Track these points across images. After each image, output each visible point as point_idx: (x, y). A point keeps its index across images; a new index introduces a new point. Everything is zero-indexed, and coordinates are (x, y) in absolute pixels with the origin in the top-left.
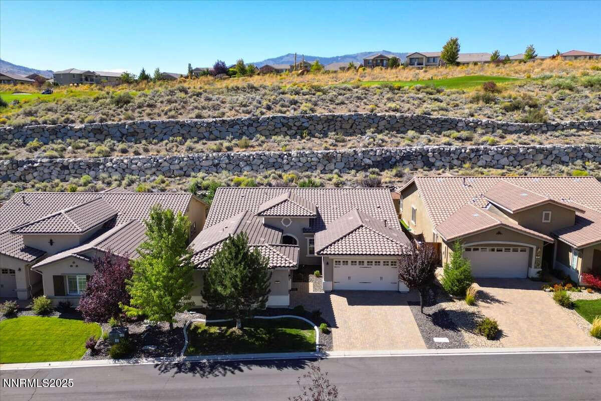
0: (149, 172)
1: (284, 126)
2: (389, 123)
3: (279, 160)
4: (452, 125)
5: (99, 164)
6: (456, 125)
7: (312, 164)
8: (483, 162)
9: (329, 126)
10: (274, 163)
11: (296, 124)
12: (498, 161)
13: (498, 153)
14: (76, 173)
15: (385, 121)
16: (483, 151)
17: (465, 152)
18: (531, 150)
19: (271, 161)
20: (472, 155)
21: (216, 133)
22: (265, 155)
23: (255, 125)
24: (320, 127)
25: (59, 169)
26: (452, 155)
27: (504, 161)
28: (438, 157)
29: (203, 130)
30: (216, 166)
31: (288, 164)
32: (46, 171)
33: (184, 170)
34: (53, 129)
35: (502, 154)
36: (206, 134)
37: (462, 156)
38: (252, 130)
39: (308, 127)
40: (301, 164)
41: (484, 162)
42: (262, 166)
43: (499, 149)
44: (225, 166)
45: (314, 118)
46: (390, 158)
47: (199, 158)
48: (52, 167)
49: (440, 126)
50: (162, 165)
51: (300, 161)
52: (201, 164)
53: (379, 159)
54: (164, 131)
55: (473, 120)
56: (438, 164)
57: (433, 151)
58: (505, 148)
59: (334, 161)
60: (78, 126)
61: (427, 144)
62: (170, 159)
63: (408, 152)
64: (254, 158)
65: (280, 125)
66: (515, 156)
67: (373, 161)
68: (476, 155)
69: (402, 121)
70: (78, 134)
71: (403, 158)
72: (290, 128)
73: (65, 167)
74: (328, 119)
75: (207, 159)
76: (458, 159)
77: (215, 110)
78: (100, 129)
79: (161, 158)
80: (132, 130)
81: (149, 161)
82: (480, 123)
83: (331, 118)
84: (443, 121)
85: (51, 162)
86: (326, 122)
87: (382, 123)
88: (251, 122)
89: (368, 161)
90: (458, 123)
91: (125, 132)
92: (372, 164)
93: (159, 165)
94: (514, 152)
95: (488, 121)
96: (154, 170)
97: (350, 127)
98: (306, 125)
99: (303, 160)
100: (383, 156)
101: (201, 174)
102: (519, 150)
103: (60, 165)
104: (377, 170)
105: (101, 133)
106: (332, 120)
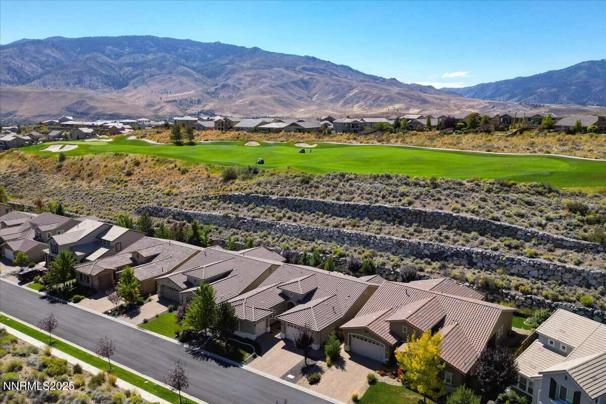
0: (296, 235)
1: (385, 213)
2: (461, 223)
3: (369, 240)
4: (511, 232)
5: (273, 225)
6: (516, 233)
7: (389, 246)
8: (515, 270)
9: (417, 218)
10: (365, 241)
11: (394, 213)
12: (529, 272)
13: (530, 266)
14: (262, 229)
15: (457, 220)
16: (517, 261)
17: (502, 259)
18: (560, 268)
19: (363, 239)
20: (508, 263)
21: (343, 212)
22: (360, 235)
23: (367, 210)
24: (409, 218)
25: (255, 225)
26: (491, 259)
27: (535, 273)
28: (480, 259)
29: (336, 209)
30: (331, 237)
31: (373, 243)
32: (249, 225)
33: (313, 236)
34: (262, 198)
35: (534, 266)
36: (338, 212)
37: (499, 261)
38: (365, 213)
39: (401, 217)
40: (381, 245)
41: (517, 271)
42: (357, 242)
43: (532, 263)
44: (335, 238)
45: (406, 211)
46: (444, 252)
47: (323, 230)
48: (252, 223)
49: (502, 232)
50: (303, 231)
51: (381, 243)
52: (323, 234)
53: (435, 252)
54: (316, 207)
55: (531, 231)
56: (479, 264)
57: (477, 253)
58: (537, 262)
59: (403, 247)
60: (274, 197)
61: (477, 247)
62: (307, 228)
63: (459, 251)
64: (353, 236)
65: (383, 213)
66: (545, 270)
67: (430, 253)
68: (510, 264)
69: (470, 223)
70: (273, 203)
71: (452, 255)
72: (389, 215)
73: (258, 224)
74: (416, 213)
75: (326, 232)
76: (496, 264)
77: (350, 194)
78: (283, 201)
79: (303, 227)
80: (299, 204)
81: (296, 227)
82: (536, 234)
83: (418, 212)
84: (505, 228)
85: (252, 220)
86: (414, 215)
87: (456, 222)
88: (365, 208)
89: (426, 252)
90: (517, 231)
91: (295, 204)
92: (429, 254)
93: (301, 231)
94: (545, 267)
95: (544, 234)
96: (298, 234)
97: (431, 221)
98: (400, 215)
99: (383, 242)
100: (439, 250)
101: (320, 241)
102: (549, 266)
103: (256, 223)
104: (429, 260)
105: (284, 203)
106: (418, 214)
